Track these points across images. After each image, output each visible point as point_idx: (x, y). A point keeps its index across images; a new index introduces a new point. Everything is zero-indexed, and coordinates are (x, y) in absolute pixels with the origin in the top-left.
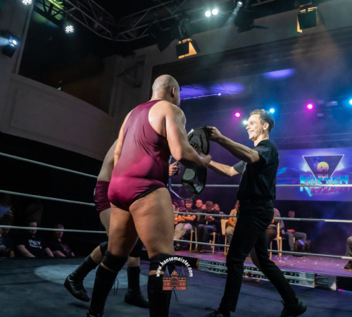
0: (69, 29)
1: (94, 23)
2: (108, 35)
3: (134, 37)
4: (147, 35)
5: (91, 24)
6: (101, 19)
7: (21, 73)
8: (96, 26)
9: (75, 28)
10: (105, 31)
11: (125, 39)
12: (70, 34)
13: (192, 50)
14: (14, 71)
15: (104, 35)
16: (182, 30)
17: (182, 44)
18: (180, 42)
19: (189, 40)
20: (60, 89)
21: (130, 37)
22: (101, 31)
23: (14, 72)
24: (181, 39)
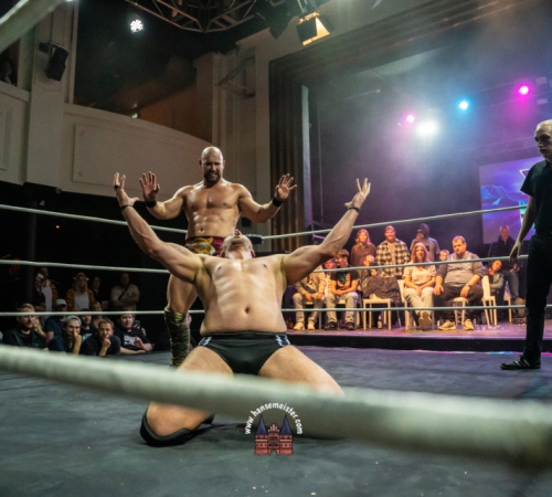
0: (136, 25)
1: (171, 10)
2: (195, 25)
3: (234, 23)
4: (253, 16)
5: (167, 12)
6: (180, 3)
7: (77, 102)
8: (174, 14)
9: (143, 22)
10: (189, 20)
11: (220, 27)
12: (139, 32)
13: (321, 30)
14: (67, 101)
15: (188, 26)
16: (303, 2)
17: (305, 22)
18: (302, 20)
19: (315, 14)
20: (135, 116)
21: (227, 24)
22: (183, 21)
24: (303, 16)
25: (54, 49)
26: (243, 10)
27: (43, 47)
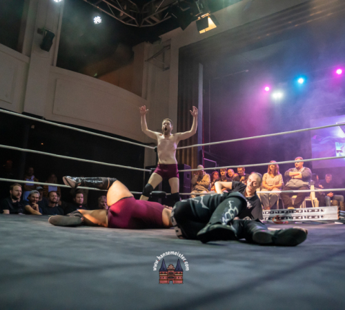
0: (97, 20)
1: (119, 12)
2: (133, 22)
3: (158, 21)
4: (170, 17)
5: (117, 13)
6: (125, 8)
7: (59, 65)
8: (122, 14)
9: (102, 18)
10: (130, 18)
11: (149, 24)
12: (99, 24)
13: (211, 24)
15: (130, 23)
16: (200, 6)
17: (202, 20)
18: (199, 18)
19: (207, 14)
21: (154, 22)
22: (126, 19)
23: (53, 65)
24: (200, 15)
25: (46, 32)
26: (164, 13)
27: (40, 31)
